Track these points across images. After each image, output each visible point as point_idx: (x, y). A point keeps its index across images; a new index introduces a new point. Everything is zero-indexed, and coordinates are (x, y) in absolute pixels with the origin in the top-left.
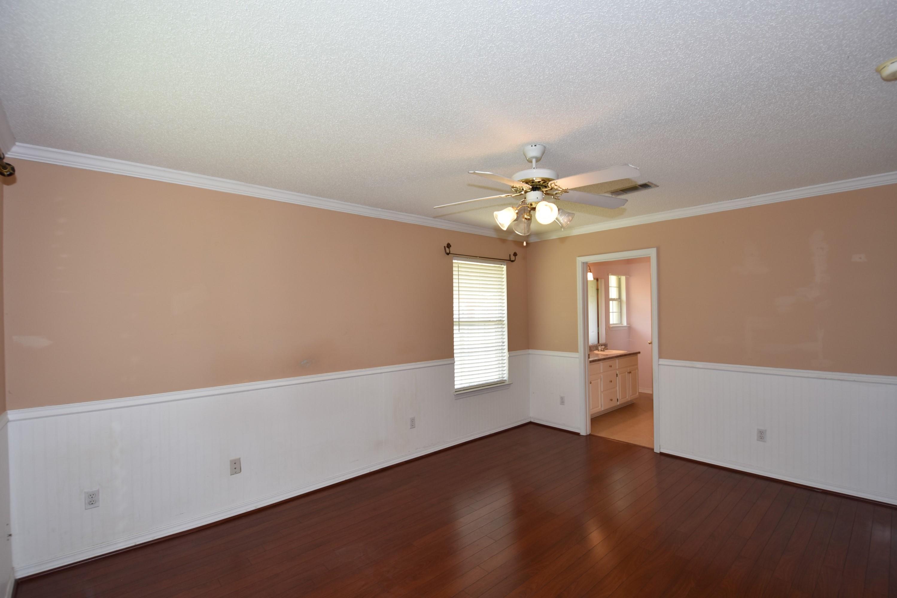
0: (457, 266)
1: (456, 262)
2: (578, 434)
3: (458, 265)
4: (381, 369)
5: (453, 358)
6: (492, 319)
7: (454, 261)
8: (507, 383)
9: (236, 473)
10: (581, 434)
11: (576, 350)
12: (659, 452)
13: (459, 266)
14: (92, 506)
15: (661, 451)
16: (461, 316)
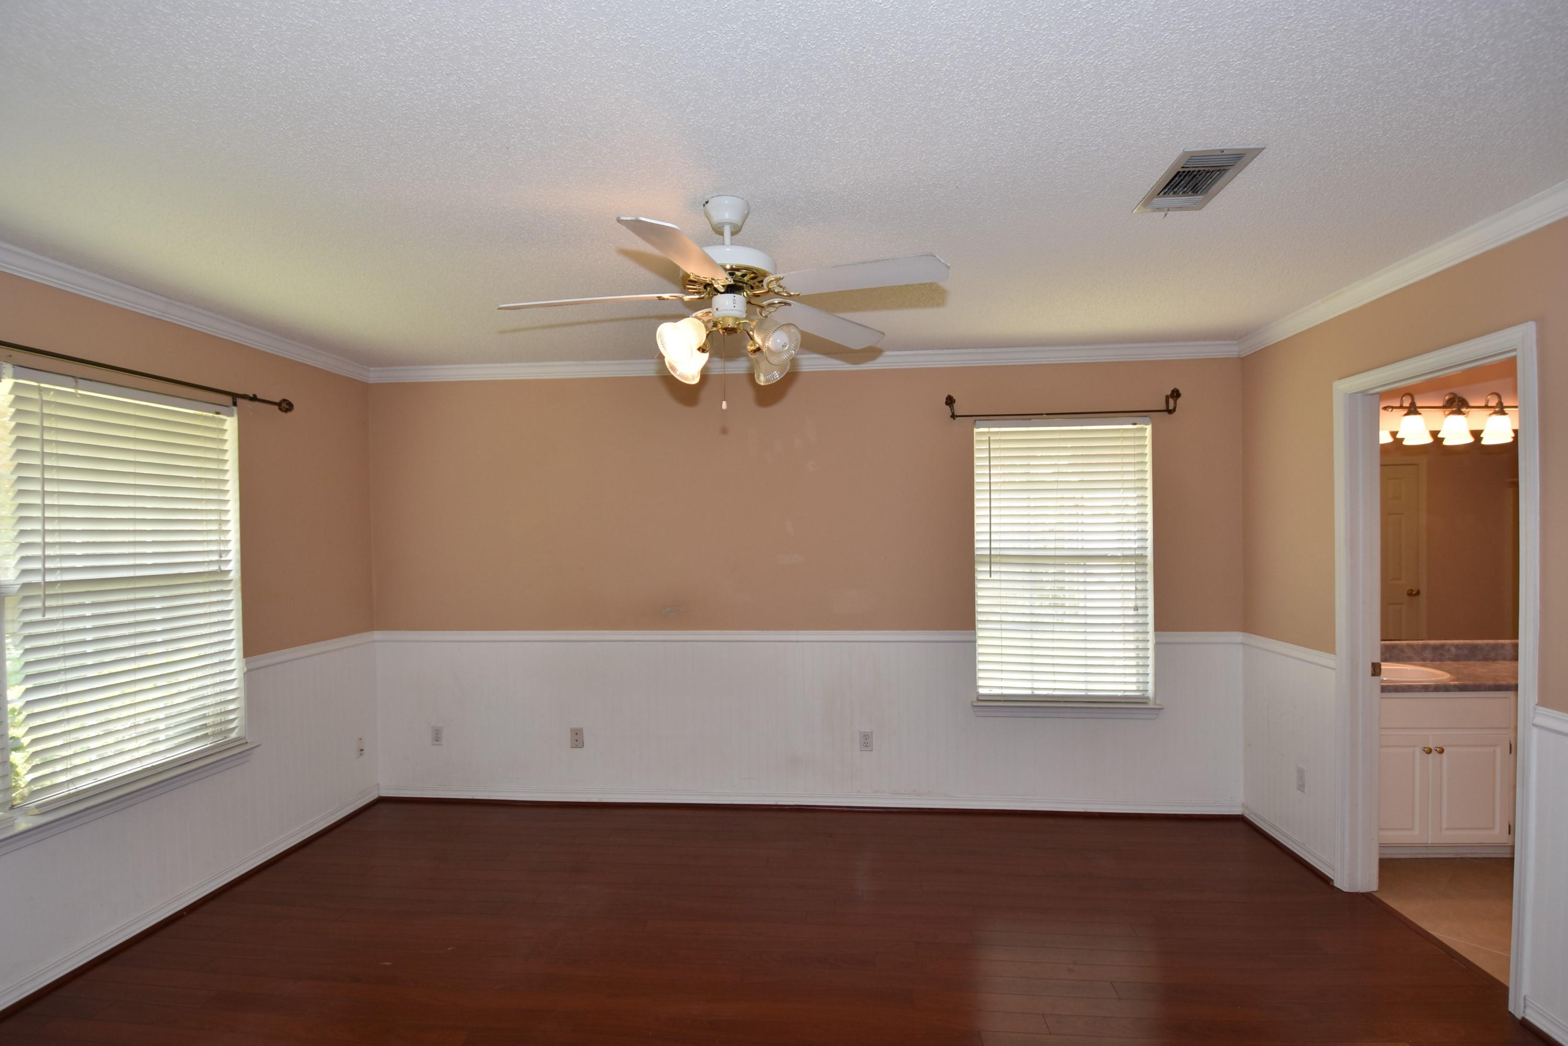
0: (988, 439)
1: (981, 432)
2: (1326, 881)
3: (989, 437)
4: (797, 634)
5: (974, 631)
6: (1110, 553)
7: (976, 430)
8: (1151, 705)
9: (577, 747)
10: (1337, 884)
11: (1328, 646)
12: (1519, 1016)
13: (991, 439)
14: (437, 743)
15: (1528, 1017)
16: (994, 545)
